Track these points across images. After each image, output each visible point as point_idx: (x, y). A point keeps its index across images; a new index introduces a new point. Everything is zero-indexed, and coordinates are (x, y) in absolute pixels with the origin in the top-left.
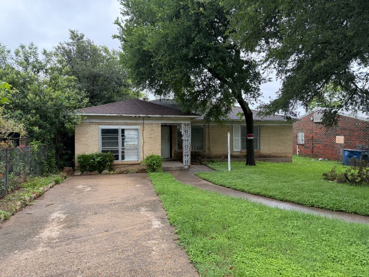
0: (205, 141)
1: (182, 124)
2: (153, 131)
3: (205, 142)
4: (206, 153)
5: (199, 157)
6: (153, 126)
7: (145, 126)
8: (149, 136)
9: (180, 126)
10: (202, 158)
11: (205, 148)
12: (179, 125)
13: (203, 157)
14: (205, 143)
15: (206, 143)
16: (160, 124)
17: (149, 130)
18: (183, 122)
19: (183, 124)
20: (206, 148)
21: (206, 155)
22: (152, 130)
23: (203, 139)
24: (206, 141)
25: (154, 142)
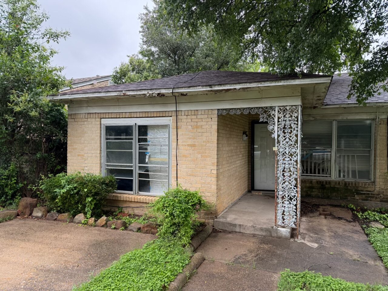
0: (375, 157)
1: (272, 108)
2: (199, 130)
3: (375, 160)
4: (377, 189)
5: (357, 197)
6: (199, 117)
7: (182, 117)
8: (190, 142)
9: (270, 116)
10: (363, 200)
11: (375, 175)
12: (265, 112)
13: (369, 196)
14: (375, 163)
15: (378, 162)
16: (216, 112)
17: (190, 127)
18: (277, 104)
19: (277, 109)
20: (377, 176)
21: (376, 192)
22: (197, 127)
23: (369, 152)
24: (378, 159)
25: (199, 156)
